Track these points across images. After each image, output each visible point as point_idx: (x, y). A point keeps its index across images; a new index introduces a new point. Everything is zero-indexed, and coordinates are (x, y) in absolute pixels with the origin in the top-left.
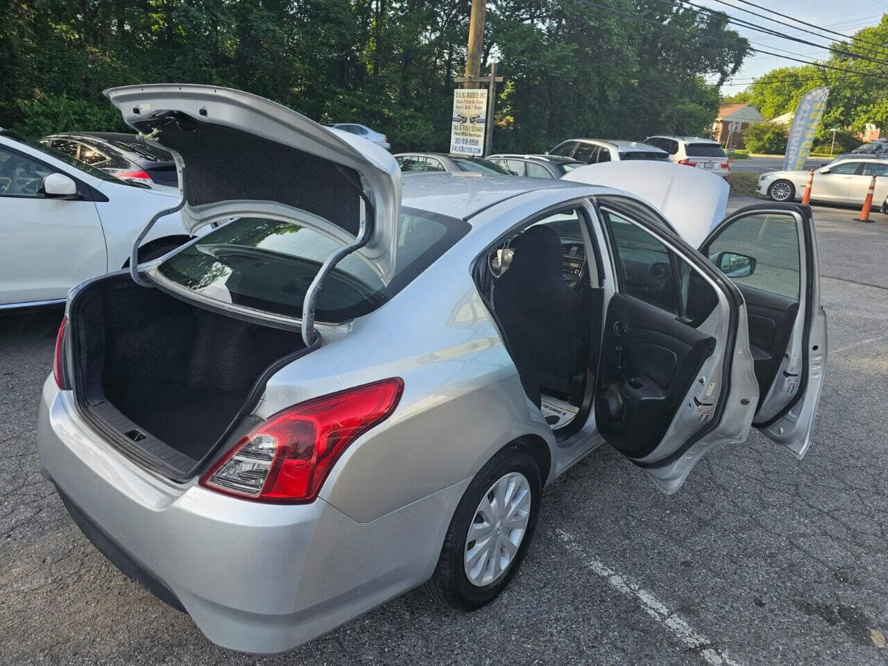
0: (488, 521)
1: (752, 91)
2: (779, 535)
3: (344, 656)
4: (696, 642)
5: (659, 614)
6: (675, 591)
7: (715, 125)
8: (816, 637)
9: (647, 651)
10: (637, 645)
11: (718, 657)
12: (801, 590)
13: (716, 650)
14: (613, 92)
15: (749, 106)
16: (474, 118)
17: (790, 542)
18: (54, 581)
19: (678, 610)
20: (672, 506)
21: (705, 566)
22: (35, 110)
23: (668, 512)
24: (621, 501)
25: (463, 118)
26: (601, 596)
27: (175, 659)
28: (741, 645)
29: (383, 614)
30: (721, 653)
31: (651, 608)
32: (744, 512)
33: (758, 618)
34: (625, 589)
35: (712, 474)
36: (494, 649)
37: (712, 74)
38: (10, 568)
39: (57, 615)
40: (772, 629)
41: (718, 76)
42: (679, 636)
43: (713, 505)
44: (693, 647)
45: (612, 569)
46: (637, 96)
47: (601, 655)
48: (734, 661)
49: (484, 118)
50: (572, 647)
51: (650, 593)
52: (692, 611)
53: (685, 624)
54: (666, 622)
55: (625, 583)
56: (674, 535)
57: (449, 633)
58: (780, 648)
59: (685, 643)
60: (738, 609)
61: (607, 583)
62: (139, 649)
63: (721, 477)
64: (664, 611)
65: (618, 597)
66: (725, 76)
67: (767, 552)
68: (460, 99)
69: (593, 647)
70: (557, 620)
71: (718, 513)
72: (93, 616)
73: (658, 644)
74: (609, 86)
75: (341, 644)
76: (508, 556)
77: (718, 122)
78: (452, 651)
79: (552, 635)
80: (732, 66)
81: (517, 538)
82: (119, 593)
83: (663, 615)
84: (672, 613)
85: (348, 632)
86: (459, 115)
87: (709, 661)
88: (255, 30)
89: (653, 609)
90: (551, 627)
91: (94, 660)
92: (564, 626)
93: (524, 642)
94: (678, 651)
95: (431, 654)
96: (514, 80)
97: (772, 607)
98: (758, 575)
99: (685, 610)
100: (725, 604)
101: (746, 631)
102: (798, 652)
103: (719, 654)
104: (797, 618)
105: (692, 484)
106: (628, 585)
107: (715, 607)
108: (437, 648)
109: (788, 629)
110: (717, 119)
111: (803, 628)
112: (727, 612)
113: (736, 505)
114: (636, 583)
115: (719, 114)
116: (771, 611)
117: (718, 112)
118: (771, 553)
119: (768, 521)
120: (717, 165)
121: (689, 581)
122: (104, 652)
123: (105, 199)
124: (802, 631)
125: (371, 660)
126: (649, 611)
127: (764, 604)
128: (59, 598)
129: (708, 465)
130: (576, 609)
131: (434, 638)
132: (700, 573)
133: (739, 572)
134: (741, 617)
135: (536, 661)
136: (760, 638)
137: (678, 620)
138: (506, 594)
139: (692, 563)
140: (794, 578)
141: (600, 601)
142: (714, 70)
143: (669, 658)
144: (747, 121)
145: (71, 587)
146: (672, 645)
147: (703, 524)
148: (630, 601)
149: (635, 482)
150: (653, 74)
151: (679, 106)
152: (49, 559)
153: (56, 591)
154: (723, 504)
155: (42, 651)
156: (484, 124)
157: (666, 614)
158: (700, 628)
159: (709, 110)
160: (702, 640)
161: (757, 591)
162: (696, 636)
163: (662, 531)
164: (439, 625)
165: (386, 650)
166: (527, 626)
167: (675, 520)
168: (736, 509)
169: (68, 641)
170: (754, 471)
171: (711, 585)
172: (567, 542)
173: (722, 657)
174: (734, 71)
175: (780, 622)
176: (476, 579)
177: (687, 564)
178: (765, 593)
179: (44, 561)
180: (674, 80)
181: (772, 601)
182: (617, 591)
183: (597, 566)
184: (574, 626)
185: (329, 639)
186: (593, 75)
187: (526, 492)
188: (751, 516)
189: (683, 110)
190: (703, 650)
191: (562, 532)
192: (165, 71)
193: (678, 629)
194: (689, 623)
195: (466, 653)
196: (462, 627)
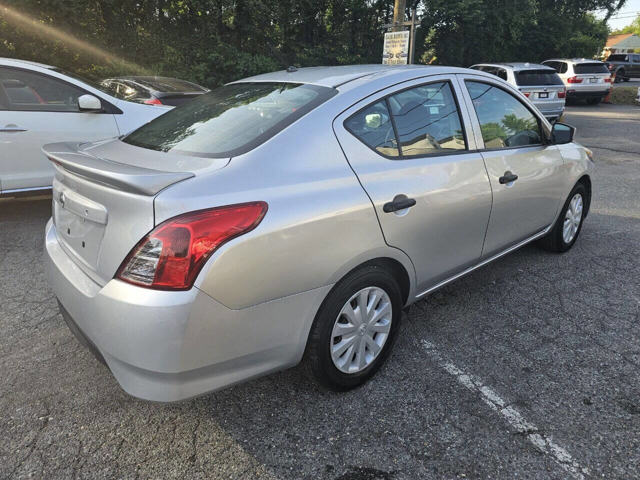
0: (352, 323)
1: (637, 24)
2: (614, 352)
3: (241, 416)
4: (525, 428)
5: (497, 405)
6: (513, 389)
7: (604, 52)
8: (636, 432)
9: (481, 431)
10: (473, 426)
11: (542, 441)
12: (628, 394)
13: (542, 435)
14: (516, 31)
15: (634, 35)
16: (399, 54)
17: (624, 357)
18: (58, 356)
19: (513, 403)
20: (522, 327)
21: (543, 372)
22: (105, 73)
23: (518, 331)
24: (479, 322)
25: (391, 54)
26: (449, 389)
27: (124, 410)
28: (566, 433)
29: (275, 391)
30: (545, 438)
31: (490, 400)
32: (586, 333)
33: (585, 414)
34: (471, 385)
35: (561, 304)
36: (355, 420)
37: (600, 10)
38: (32, 347)
39: (54, 377)
40: (595, 423)
41: (606, 11)
42: (510, 422)
43: (559, 327)
44: (521, 431)
45: (462, 370)
46: (536, 32)
47: (441, 431)
48: (556, 445)
49: (407, 53)
50: (418, 424)
51: (492, 389)
52: (526, 405)
53: (518, 414)
54: (502, 411)
55: (471, 380)
56: (520, 348)
57: (322, 406)
58: (601, 438)
59: (515, 428)
60: (567, 406)
61: (456, 379)
62: (102, 402)
63: (569, 307)
64: (501, 402)
65: (463, 390)
66: (611, 10)
67: (601, 364)
68: (388, 40)
69: (435, 425)
70: (409, 404)
71: (562, 333)
72: (78, 380)
73: (491, 427)
74: (513, 26)
75: (240, 409)
76: (373, 353)
77: (606, 50)
78: (322, 419)
79: (403, 414)
80: (617, 2)
81: (382, 340)
82: (98, 366)
83: (500, 406)
84: (508, 405)
85: (247, 401)
86: (388, 53)
87: (534, 443)
88: (246, 6)
89: (492, 401)
90: (403, 408)
91: (71, 407)
92: (415, 408)
93: (379, 417)
94: (508, 434)
95: (305, 420)
96: (436, 27)
97: (599, 406)
98: (590, 380)
99: (521, 403)
100: (557, 401)
101: (572, 423)
102: (617, 442)
103: (544, 438)
104: (621, 416)
105: (543, 311)
106: (473, 383)
107: (547, 403)
108: (310, 417)
109: (611, 424)
110: (605, 48)
111: (625, 424)
112: (556, 407)
113: (578, 328)
114: (481, 381)
115: (607, 43)
116: (598, 409)
117: (606, 41)
118: (605, 365)
119: (605, 341)
120: (601, 79)
121: (527, 382)
122: (79, 403)
123: (121, 112)
124: (624, 426)
125: (259, 421)
126: (488, 403)
127: (592, 403)
128: (58, 367)
129: (559, 298)
130: (427, 397)
131: (309, 410)
132: (537, 377)
133: (573, 378)
134: (569, 411)
135: (387, 432)
136: (583, 429)
137: (512, 411)
138: (372, 383)
139: (532, 369)
140: (623, 385)
141: (448, 393)
142: (602, 7)
143: (499, 438)
144: (632, 48)
145: (68, 361)
146: (504, 428)
147: (546, 340)
148: (473, 394)
149: (494, 309)
150: (550, 14)
151: (572, 39)
152: (58, 343)
153: (57, 363)
154: (567, 326)
155: (40, 399)
156: (406, 58)
157: (502, 405)
158: (529, 417)
159: (597, 39)
160: (531, 427)
161: (588, 393)
162: (526, 423)
163: (510, 345)
164: (316, 401)
165: (272, 415)
166: (384, 406)
167: (522, 337)
168: (579, 331)
169: (58, 394)
170: (600, 303)
171: (546, 386)
172: (429, 349)
173: (546, 441)
174: (619, 7)
175: (605, 418)
176: (343, 367)
177: (527, 370)
178: (594, 395)
179: (55, 344)
180: (568, 18)
181: (600, 402)
182: (463, 386)
183: (450, 367)
184: (423, 409)
185: (232, 405)
186: (500, 19)
187: (387, 304)
188: (591, 337)
189: (575, 41)
190: (530, 435)
191: (426, 342)
192: (187, 40)
193: (511, 417)
194: (521, 413)
195: (332, 422)
196: (333, 403)
